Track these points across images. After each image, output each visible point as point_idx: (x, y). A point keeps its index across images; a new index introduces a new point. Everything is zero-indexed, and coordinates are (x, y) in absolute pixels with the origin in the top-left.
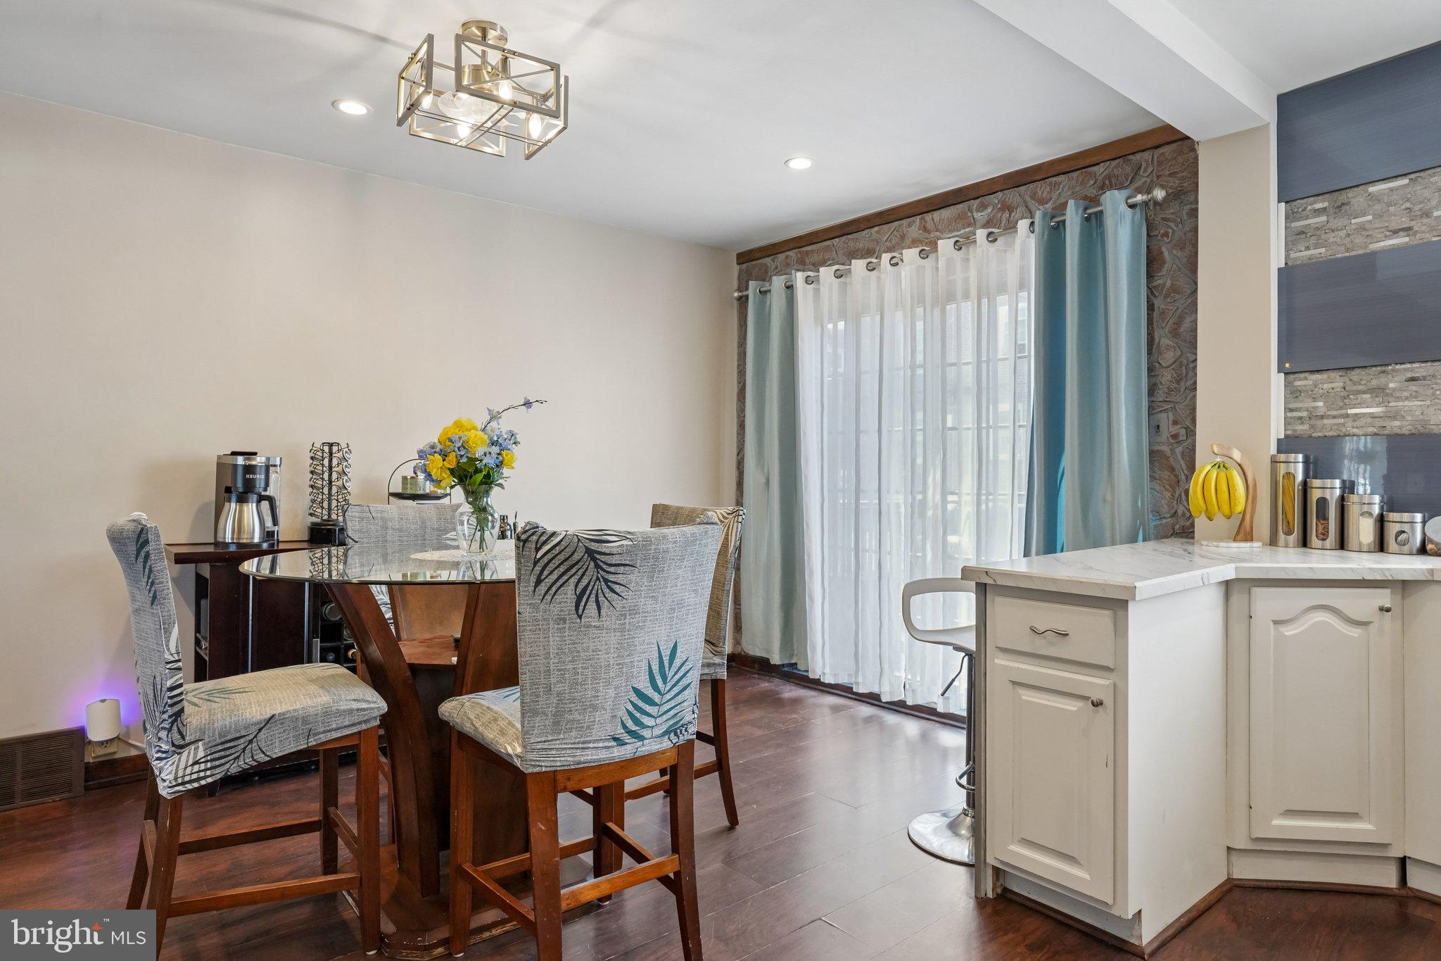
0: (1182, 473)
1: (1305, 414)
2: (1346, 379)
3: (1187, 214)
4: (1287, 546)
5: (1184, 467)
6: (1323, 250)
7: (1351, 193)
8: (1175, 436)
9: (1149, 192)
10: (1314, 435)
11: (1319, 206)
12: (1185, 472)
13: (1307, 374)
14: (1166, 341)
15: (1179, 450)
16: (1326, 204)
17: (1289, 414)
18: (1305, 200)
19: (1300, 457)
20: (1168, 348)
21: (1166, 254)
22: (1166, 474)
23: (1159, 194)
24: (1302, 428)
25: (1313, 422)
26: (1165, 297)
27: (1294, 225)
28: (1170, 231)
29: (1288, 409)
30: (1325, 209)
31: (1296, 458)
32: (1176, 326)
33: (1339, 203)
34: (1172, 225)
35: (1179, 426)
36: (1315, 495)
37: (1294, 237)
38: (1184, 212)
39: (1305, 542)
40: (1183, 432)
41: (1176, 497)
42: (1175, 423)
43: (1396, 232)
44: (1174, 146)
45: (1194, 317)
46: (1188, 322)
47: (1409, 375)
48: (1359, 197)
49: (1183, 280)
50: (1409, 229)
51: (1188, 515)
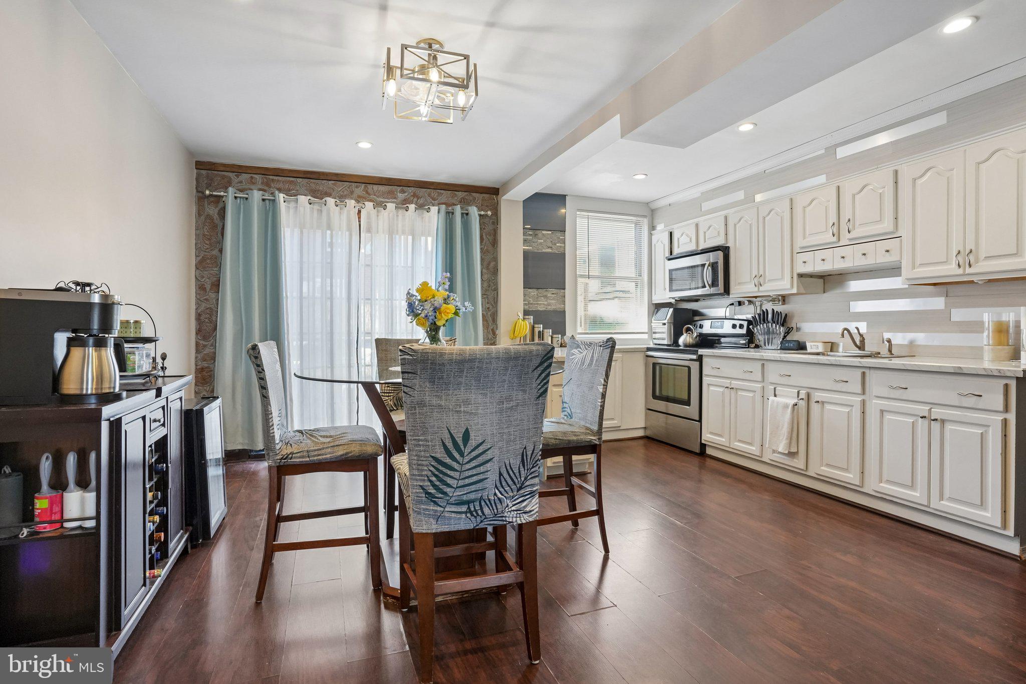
2: (538, 292)
5: (491, 320)
6: (533, 248)
7: (538, 232)
8: (488, 308)
9: (487, 211)
10: (532, 309)
11: (530, 233)
12: (491, 322)
13: (529, 289)
14: (484, 271)
15: (489, 313)
17: (524, 302)
19: (532, 317)
20: (486, 273)
21: (484, 236)
22: (485, 323)
23: (489, 213)
24: (528, 307)
25: (531, 305)
26: (484, 254)
27: (525, 237)
28: (486, 228)
29: (524, 300)
30: (533, 234)
31: (530, 317)
32: (489, 265)
33: (536, 234)
34: (486, 225)
35: (491, 305)
36: (537, 330)
37: (526, 242)
38: (491, 222)
41: (488, 332)
42: (488, 303)
43: (549, 247)
44: (488, 195)
45: (494, 263)
46: (492, 264)
47: (552, 292)
48: (540, 233)
49: (490, 248)
50: (551, 247)
51: (492, 338)
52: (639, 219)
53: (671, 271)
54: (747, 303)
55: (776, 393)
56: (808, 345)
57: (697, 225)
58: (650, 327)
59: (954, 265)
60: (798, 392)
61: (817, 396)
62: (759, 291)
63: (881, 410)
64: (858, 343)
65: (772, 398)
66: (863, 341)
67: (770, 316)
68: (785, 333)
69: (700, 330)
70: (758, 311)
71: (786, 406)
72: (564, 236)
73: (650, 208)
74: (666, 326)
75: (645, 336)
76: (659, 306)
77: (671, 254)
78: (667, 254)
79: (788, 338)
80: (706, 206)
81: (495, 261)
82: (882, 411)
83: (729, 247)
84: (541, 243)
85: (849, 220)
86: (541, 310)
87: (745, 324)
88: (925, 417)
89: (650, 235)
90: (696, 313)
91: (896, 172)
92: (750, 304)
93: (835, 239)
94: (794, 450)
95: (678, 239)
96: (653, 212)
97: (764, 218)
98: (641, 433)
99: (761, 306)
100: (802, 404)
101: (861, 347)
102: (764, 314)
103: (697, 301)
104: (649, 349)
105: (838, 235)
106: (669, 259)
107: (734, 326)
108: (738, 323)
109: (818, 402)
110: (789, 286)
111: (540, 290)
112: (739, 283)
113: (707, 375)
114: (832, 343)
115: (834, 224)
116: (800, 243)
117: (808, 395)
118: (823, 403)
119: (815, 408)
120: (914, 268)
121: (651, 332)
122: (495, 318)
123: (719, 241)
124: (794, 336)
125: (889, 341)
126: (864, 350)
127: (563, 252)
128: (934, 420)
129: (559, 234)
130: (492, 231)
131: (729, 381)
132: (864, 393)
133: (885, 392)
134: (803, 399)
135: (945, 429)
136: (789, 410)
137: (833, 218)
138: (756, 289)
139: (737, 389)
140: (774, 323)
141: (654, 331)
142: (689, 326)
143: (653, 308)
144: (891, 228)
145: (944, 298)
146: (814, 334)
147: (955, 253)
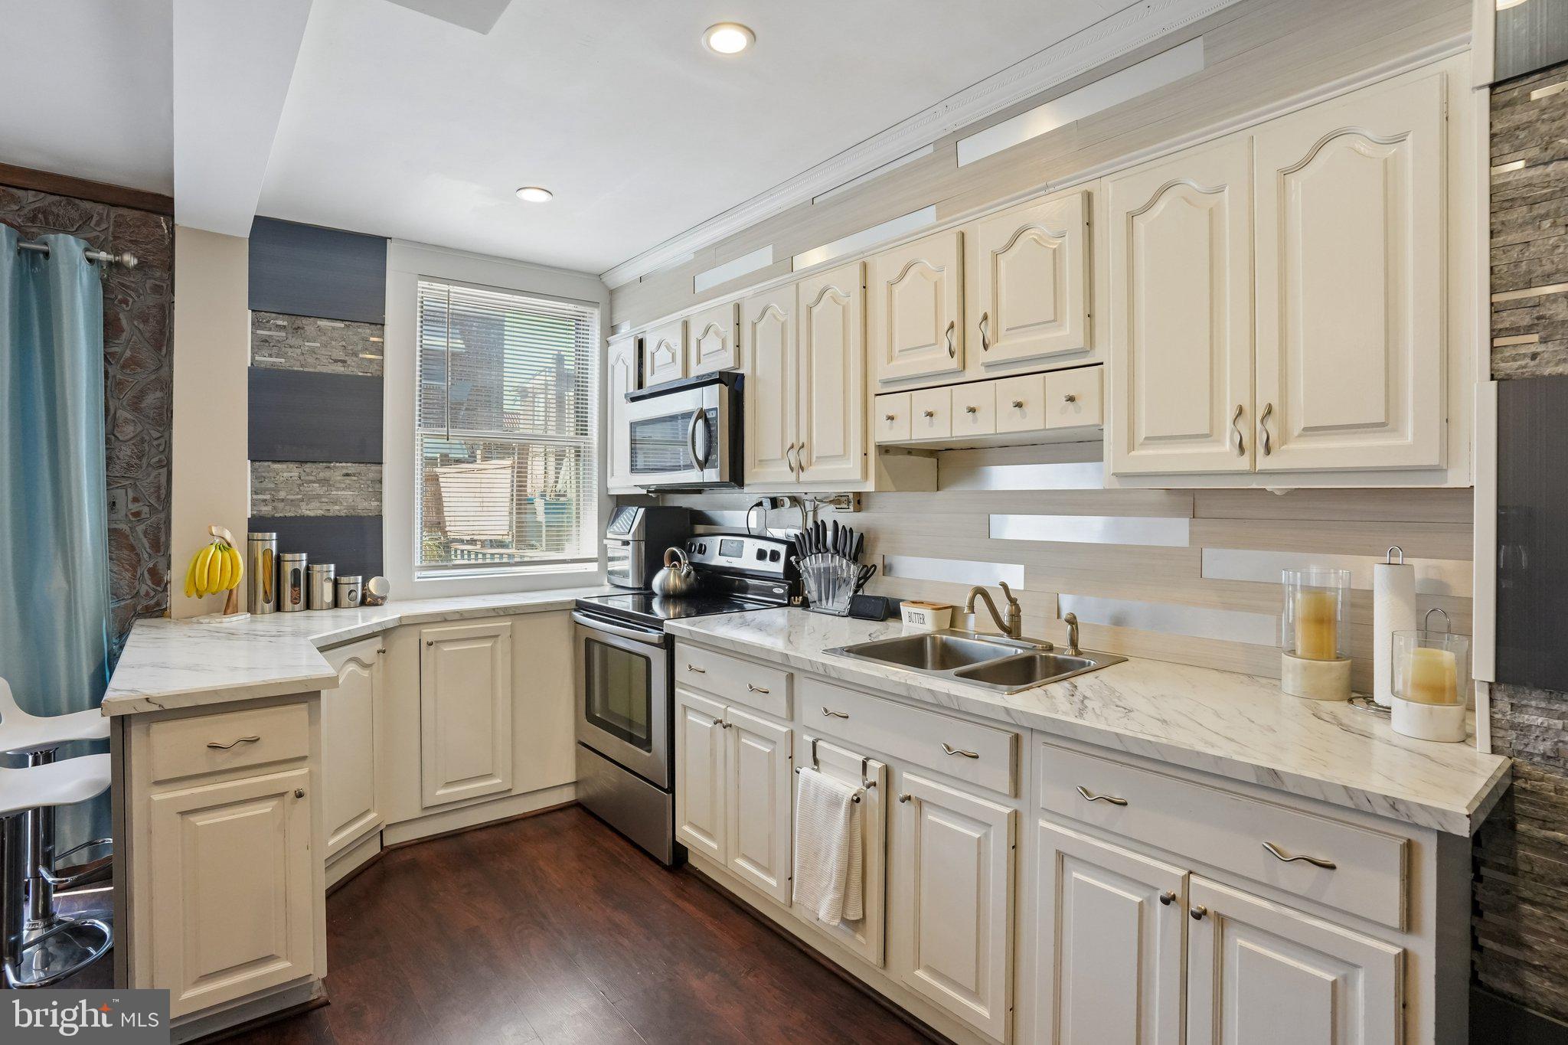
0: (144, 553)
1: (268, 497)
2: (301, 470)
3: (151, 288)
4: (263, 613)
5: (147, 545)
6: (283, 360)
7: (305, 321)
8: (137, 514)
10: (276, 515)
11: (280, 323)
12: (148, 550)
13: (270, 463)
14: (123, 414)
15: (140, 528)
16: (285, 323)
17: (255, 497)
18: (268, 314)
19: (274, 535)
20: (126, 421)
21: (124, 322)
22: (125, 554)
23: (130, 260)
24: (266, 510)
25: (275, 504)
26: (123, 367)
27: (259, 332)
28: (131, 300)
29: (255, 492)
30: (285, 327)
31: (271, 536)
32: (135, 400)
33: (296, 326)
34: (133, 294)
35: (141, 504)
36: (288, 568)
37: (260, 344)
38: (147, 286)
39: (279, 608)
40: (146, 509)
41: (138, 577)
42: (135, 500)
43: (336, 361)
44: (135, 213)
45: (159, 394)
46: (152, 399)
47: (345, 471)
48: (310, 326)
49: (146, 354)
50: (344, 362)
51: (152, 594)
52: (581, 308)
53: (633, 426)
54: (787, 502)
55: (818, 756)
56: (904, 609)
57: (686, 325)
58: (603, 549)
59: (1228, 446)
60: (864, 765)
61: (908, 781)
62: (798, 482)
63: (1058, 853)
64: (1006, 620)
65: (806, 772)
66: (1016, 615)
67: (830, 534)
68: (859, 579)
69: (698, 558)
70: (810, 524)
71: (834, 802)
72: (382, 336)
73: (606, 287)
74: (630, 548)
75: (593, 567)
76: (622, 502)
77: (640, 386)
78: (632, 388)
79: (868, 590)
80: (707, 280)
81: (162, 389)
82: (1061, 856)
83: (742, 376)
84: (313, 351)
85: (985, 318)
86: (311, 514)
87: (782, 549)
88: (1174, 898)
89: (606, 344)
90: (699, 517)
91: (1089, 197)
92: (795, 506)
93: (954, 363)
94: (854, 914)
95: (653, 354)
96: (612, 293)
97: (810, 309)
98: (567, 796)
99: (815, 510)
100: (874, 796)
101: (1012, 630)
102: (820, 528)
103: (699, 492)
104: (580, 606)
105: (959, 352)
106: (634, 399)
107: (761, 555)
108: (769, 547)
109: (909, 798)
110: (857, 475)
111: (309, 465)
112: (760, 461)
113: (685, 687)
114: (953, 608)
115: (952, 326)
116: (882, 370)
117: (887, 773)
118: (920, 803)
119: (903, 814)
120: (1131, 447)
121: (604, 557)
122: (163, 539)
123: (724, 362)
124: (876, 588)
125: (1072, 621)
126: (1018, 637)
127: (379, 373)
128: (1198, 916)
129: (366, 330)
130: (154, 311)
131: (724, 707)
132: (1016, 793)
133: (1070, 802)
134: (874, 784)
135: (1225, 939)
136: (842, 813)
137: (950, 313)
138: (792, 477)
139: (738, 729)
140: (838, 552)
141: (610, 554)
142: (674, 549)
143: (610, 505)
144: (1078, 341)
145: (1188, 519)
146: (918, 584)
147: (1230, 414)
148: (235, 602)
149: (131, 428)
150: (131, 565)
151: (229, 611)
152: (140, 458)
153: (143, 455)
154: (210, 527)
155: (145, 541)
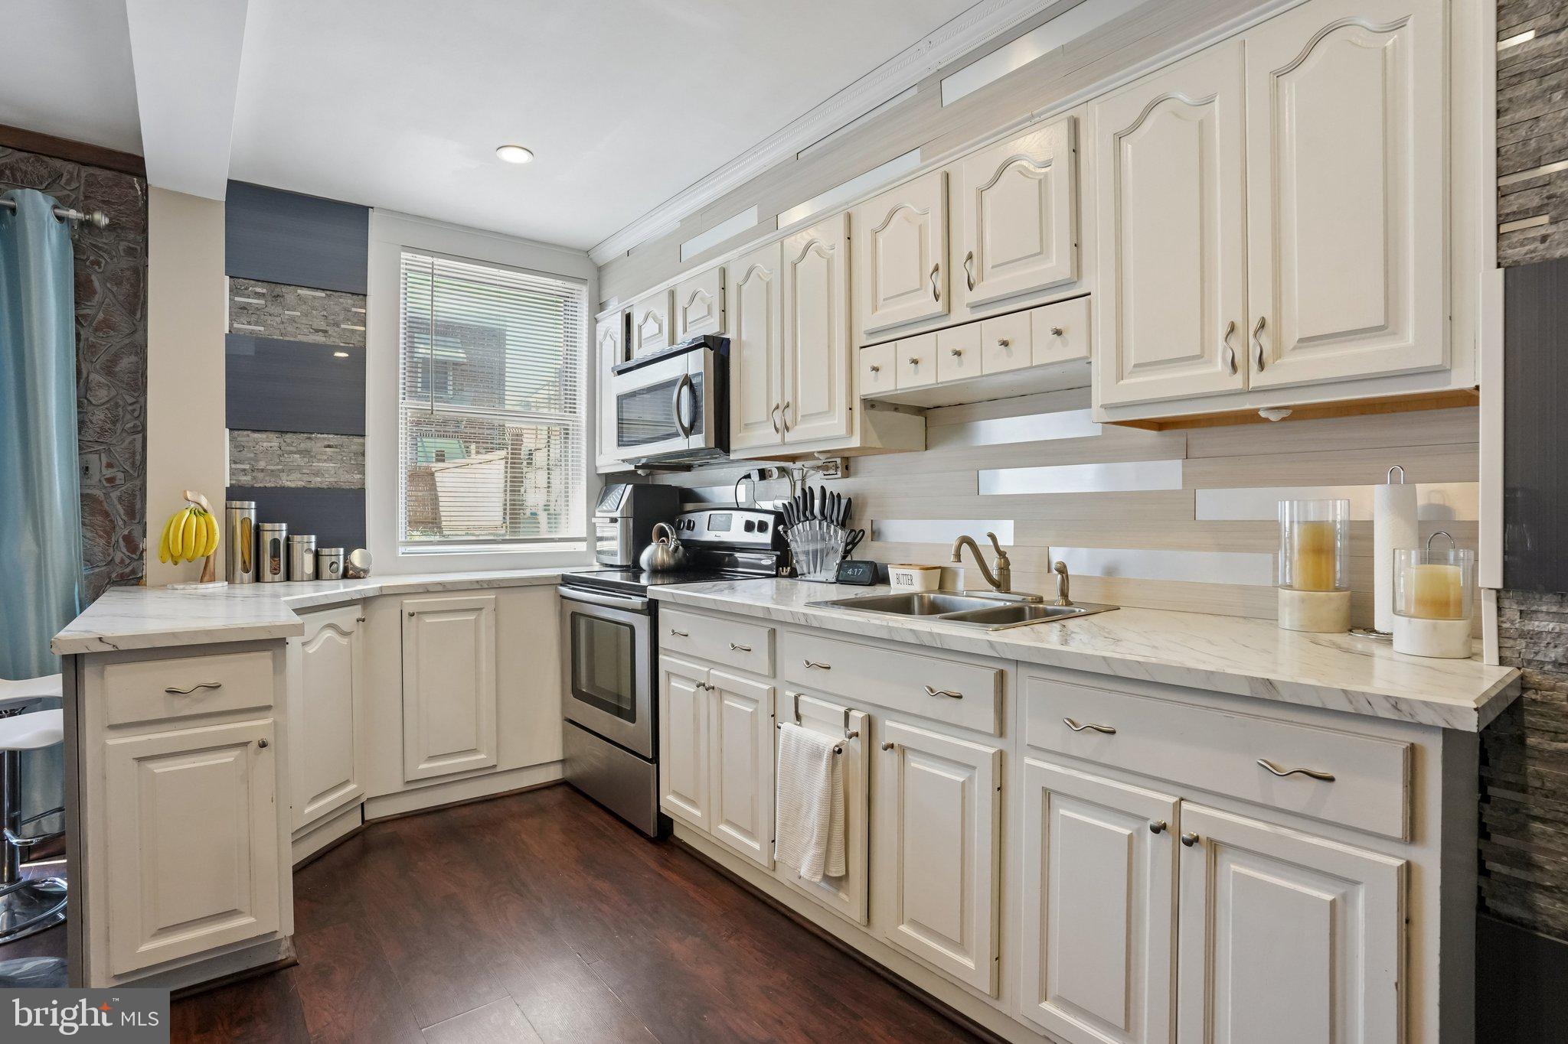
0: (119, 519)
1: (247, 467)
2: (281, 440)
3: (124, 250)
4: (242, 583)
5: (122, 512)
6: (262, 329)
7: (285, 289)
8: (111, 480)
9: (90, 213)
10: (255, 485)
11: (259, 290)
12: (123, 517)
13: (249, 432)
14: (95, 377)
15: (115, 495)
16: (264, 291)
17: (233, 466)
18: (247, 281)
19: (253, 504)
20: (100, 385)
21: (97, 284)
22: (99, 519)
23: (101, 219)
24: (245, 480)
25: (254, 474)
26: (96, 330)
27: (237, 299)
28: (104, 262)
29: (233, 461)
30: (264, 294)
31: (250, 505)
32: (109, 364)
33: (275, 294)
34: (105, 256)
35: (115, 470)
36: (267, 538)
37: (238, 311)
38: (121, 248)
39: (258, 578)
40: (120, 475)
41: (112, 545)
42: (110, 465)
43: (317, 331)
44: (109, 174)
45: (133, 358)
46: (126, 362)
47: (326, 443)
48: (290, 295)
49: (119, 318)
50: (325, 332)
51: (127, 561)
52: (569, 285)
53: (621, 399)
54: (775, 473)
55: (800, 711)
56: (892, 572)
57: (672, 294)
58: (592, 527)
59: (1220, 366)
60: (847, 715)
61: (891, 729)
62: (784, 443)
63: (1044, 790)
64: (995, 574)
65: (788, 726)
66: (1005, 568)
67: (817, 503)
68: (847, 544)
69: (687, 535)
70: (798, 493)
71: (816, 754)
72: (364, 307)
73: (594, 264)
74: (618, 525)
75: (582, 547)
76: (611, 480)
77: (628, 358)
78: (620, 362)
79: (857, 555)
80: (693, 247)
81: (137, 354)
82: (1047, 794)
83: (728, 341)
84: (293, 320)
85: (970, 257)
86: (292, 485)
87: (770, 519)
88: (1164, 827)
89: (594, 321)
90: (688, 496)
91: (1075, 125)
92: (784, 476)
93: (939, 307)
94: (837, 871)
95: (640, 327)
96: (600, 270)
97: (795, 265)
98: (554, 774)
99: (803, 480)
100: (857, 747)
101: (1001, 584)
102: (808, 495)
103: (688, 468)
104: (567, 581)
105: (945, 295)
106: (620, 373)
107: (749, 526)
108: (755, 518)
109: (892, 746)
110: (842, 431)
111: (289, 435)
112: (746, 425)
113: (670, 652)
114: (943, 570)
115: (936, 269)
116: (867, 320)
117: (870, 722)
118: (903, 750)
119: (886, 762)
120: (1120, 376)
121: (593, 538)
122: (138, 506)
123: (712, 328)
124: (866, 552)
125: (1062, 570)
126: (1008, 591)
127: (362, 344)
128: (1189, 843)
129: (348, 301)
130: (128, 273)
131: (707, 669)
132: (1001, 733)
133: (1055, 736)
134: (857, 735)
135: (1218, 868)
136: (823, 765)
137: (935, 255)
138: (777, 438)
139: (721, 691)
140: (826, 518)
141: (599, 534)
142: (664, 525)
143: (599, 484)
144: (1064, 272)
145: (1180, 461)
146: (906, 547)
147: (1222, 330)
148: (212, 570)
149: (105, 393)
150: (105, 532)
151: (206, 579)
152: (114, 423)
153: (117, 420)
154: (185, 491)
155: (119, 507)
